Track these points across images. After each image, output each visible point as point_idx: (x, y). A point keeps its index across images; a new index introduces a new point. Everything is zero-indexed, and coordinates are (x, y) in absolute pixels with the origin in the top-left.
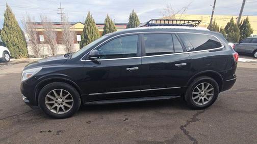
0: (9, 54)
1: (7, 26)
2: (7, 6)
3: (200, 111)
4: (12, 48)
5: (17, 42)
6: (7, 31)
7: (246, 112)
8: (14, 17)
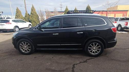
0: (31, 26)
1: (32, 14)
2: (32, 6)
3: (92, 57)
4: (33, 23)
5: (35, 21)
6: (32, 16)
7: (120, 61)
8: (35, 10)
